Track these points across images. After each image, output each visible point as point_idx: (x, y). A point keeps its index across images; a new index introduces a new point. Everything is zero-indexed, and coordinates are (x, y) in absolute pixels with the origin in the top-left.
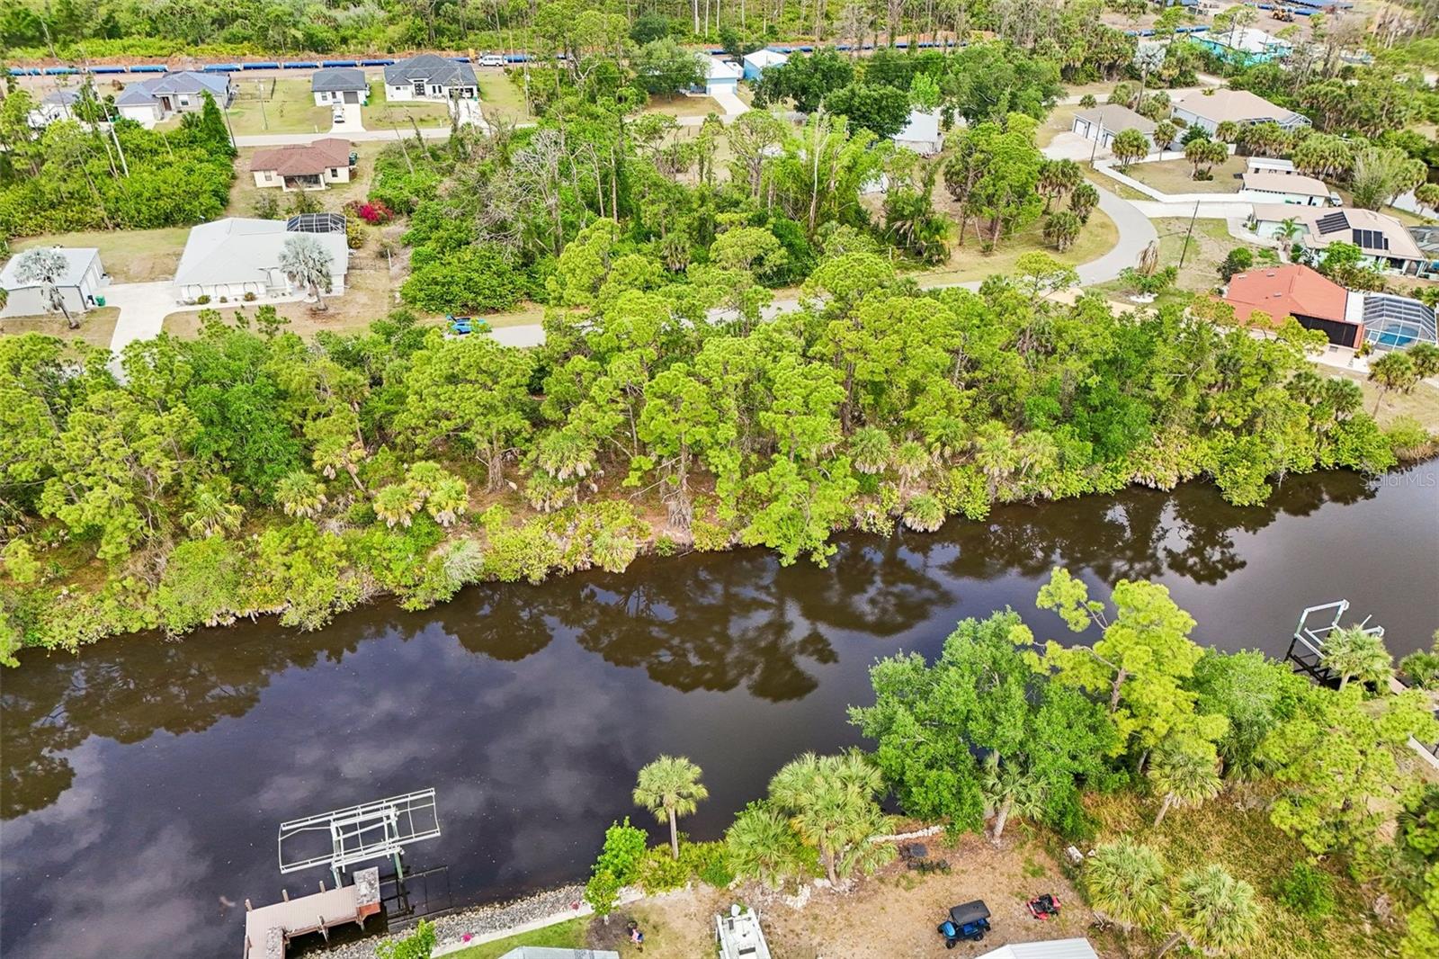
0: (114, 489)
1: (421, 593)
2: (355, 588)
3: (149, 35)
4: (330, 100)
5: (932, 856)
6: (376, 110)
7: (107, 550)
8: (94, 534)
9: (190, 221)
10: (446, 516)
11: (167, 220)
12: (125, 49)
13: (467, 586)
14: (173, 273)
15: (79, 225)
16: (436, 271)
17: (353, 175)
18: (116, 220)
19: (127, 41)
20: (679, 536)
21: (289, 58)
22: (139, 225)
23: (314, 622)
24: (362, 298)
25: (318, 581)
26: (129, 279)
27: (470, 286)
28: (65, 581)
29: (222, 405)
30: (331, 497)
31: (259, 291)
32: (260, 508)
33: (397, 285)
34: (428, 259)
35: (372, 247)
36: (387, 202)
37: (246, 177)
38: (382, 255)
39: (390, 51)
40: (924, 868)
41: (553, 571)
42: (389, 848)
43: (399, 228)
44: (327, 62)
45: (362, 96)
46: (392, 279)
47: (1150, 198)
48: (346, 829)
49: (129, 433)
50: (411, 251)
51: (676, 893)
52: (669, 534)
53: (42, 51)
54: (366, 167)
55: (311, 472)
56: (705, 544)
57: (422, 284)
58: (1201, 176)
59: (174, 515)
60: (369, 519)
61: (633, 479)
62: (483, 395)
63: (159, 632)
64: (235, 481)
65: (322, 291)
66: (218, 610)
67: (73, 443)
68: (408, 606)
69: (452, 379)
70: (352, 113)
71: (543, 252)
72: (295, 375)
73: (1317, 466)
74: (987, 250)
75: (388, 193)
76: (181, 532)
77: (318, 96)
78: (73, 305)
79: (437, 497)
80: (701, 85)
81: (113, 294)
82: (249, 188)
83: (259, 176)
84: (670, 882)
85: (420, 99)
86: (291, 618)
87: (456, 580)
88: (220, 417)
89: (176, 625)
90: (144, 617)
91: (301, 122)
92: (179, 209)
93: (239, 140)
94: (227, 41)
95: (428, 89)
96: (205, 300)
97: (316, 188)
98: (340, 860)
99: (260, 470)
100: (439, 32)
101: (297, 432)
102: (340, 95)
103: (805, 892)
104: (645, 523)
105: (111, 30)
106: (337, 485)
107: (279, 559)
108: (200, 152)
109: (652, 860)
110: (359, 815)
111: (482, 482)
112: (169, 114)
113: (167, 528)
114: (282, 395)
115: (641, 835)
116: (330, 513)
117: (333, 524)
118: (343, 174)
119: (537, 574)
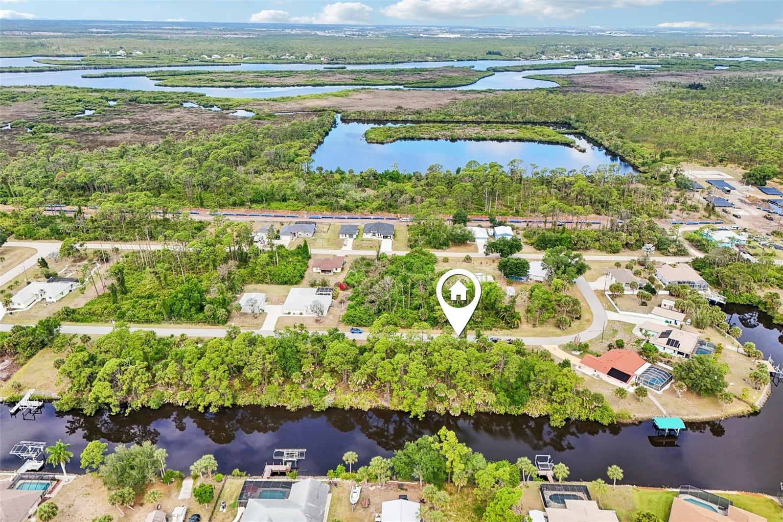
0: (258, 371)
1: (319, 407)
2: (304, 403)
3: (295, 200)
4: (344, 237)
5: (405, 487)
6: (358, 242)
7: (254, 384)
8: (252, 380)
9: (292, 284)
10: (328, 389)
11: (286, 283)
12: (287, 207)
13: (329, 407)
14: (283, 302)
15: (261, 282)
16: (352, 312)
17: (342, 269)
18: (272, 282)
19: (288, 203)
20: (386, 404)
21: (337, 214)
22: (278, 284)
23: (293, 410)
24: (331, 317)
25: (296, 400)
26: (272, 303)
27: (360, 318)
28: (243, 390)
29: (284, 353)
30: (304, 379)
31: (304, 312)
32: (287, 378)
33: (343, 314)
34: (352, 307)
35: (339, 299)
36: (348, 284)
37: (310, 267)
38: (341, 303)
39: (371, 213)
40: (402, 489)
41: (351, 407)
42: (295, 459)
43: (349, 293)
44: (349, 216)
45: (355, 236)
46: (342, 311)
47: (616, 311)
48: (288, 454)
49: (264, 359)
50: (350, 302)
51: (348, 481)
52: (383, 403)
53: (261, 206)
54: (347, 266)
55: (300, 371)
56: (392, 408)
57: (347, 316)
58: (644, 304)
59: (269, 377)
60: (311, 386)
61: (374, 387)
62: (342, 360)
63: (260, 406)
64: (284, 371)
65: (320, 315)
66: (274, 403)
67: (252, 360)
68: (315, 410)
69: (336, 354)
70: (350, 241)
71: (384, 309)
72: (302, 347)
73: (587, 419)
74: (534, 326)
75: (349, 280)
76: (269, 382)
77: (341, 235)
78: (256, 311)
79: (327, 383)
80: (473, 239)
81: (268, 308)
82: (311, 272)
83: (314, 269)
84: (347, 479)
85: (374, 237)
86: (288, 408)
87: (327, 405)
88: (283, 356)
89: (264, 405)
90: (258, 401)
91: (333, 244)
92: (289, 280)
93: (312, 251)
94: (319, 204)
95: (377, 235)
96: (289, 313)
97: (330, 274)
98: (285, 459)
99: (290, 369)
100: (390, 206)
101: (300, 361)
102: (347, 235)
103: (374, 487)
104: (377, 399)
105: (284, 199)
106: (305, 376)
107: (288, 393)
108: (300, 258)
109: (344, 474)
110: (290, 451)
111: (342, 380)
112: (295, 238)
113: (267, 381)
114: (299, 352)
115: (344, 468)
116: (303, 382)
117: (303, 386)
118: (339, 270)
119: (347, 407)
